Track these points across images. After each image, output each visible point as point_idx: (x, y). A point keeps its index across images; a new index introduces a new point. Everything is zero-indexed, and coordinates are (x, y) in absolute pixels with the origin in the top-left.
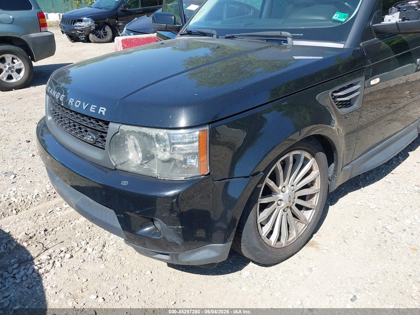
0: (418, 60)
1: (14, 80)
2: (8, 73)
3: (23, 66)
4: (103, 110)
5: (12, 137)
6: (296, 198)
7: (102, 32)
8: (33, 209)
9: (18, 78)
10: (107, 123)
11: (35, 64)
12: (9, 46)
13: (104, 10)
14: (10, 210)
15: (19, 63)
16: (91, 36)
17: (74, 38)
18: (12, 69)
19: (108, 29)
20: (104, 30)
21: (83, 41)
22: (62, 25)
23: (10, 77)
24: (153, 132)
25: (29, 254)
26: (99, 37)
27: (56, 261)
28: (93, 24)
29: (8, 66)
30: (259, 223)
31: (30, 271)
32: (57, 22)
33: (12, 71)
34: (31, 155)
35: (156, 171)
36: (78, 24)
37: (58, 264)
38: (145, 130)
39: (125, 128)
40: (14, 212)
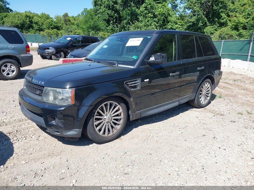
0: (170, 74)
1: (10, 76)
2: (7, 72)
3: (15, 69)
4: (43, 83)
5: (7, 99)
6: (113, 119)
7: (59, 55)
8: (13, 125)
9: (12, 75)
10: (44, 87)
11: (21, 69)
12: (10, 60)
13: (61, 44)
14: (3, 124)
15: (13, 68)
16: (53, 56)
17: (44, 57)
18: (10, 70)
19: (62, 54)
20: (60, 54)
21: (48, 59)
22: (39, 50)
23: (8, 74)
24: (58, 90)
25: (9, 138)
26: (57, 57)
27: (20, 140)
28: (54, 51)
29: (8, 69)
30: (94, 124)
31: (9, 142)
32: (37, 47)
33: (10, 71)
34: (14, 106)
35: (57, 102)
36: (47, 50)
37: (20, 141)
38: (55, 89)
39: (49, 88)
40: (5, 125)
